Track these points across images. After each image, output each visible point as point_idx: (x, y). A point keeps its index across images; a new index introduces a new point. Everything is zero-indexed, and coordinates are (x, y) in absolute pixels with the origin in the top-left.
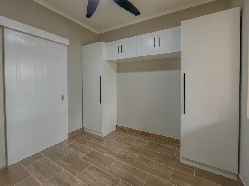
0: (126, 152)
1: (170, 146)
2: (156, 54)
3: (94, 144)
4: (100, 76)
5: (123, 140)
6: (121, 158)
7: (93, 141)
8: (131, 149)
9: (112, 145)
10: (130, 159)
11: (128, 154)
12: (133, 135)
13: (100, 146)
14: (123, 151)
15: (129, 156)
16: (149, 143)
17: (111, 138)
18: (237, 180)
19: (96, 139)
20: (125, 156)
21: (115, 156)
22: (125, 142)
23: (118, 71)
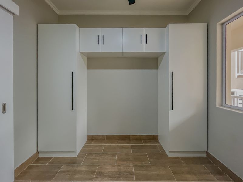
0: (118, 166)
1: (150, 144)
2: (143, 51)
3: (68, 171)
4: (73, 72)
5: (104, 151)
6: (118, 177)
7: (64, 167)
8: (121, 160)
9: (97, 163)
10: (128, 174)
11: (122, 167)
12: (112, 142)
13: (80, 172)
14: (114, 166)
15: (124, 170)
16: (132, 146)
17: (88, 155)
18: (205, 156)
19: (70, 163)
20: (120, 172)
21: (110, 177)
22: (108, 155)
23: (90, 67)
